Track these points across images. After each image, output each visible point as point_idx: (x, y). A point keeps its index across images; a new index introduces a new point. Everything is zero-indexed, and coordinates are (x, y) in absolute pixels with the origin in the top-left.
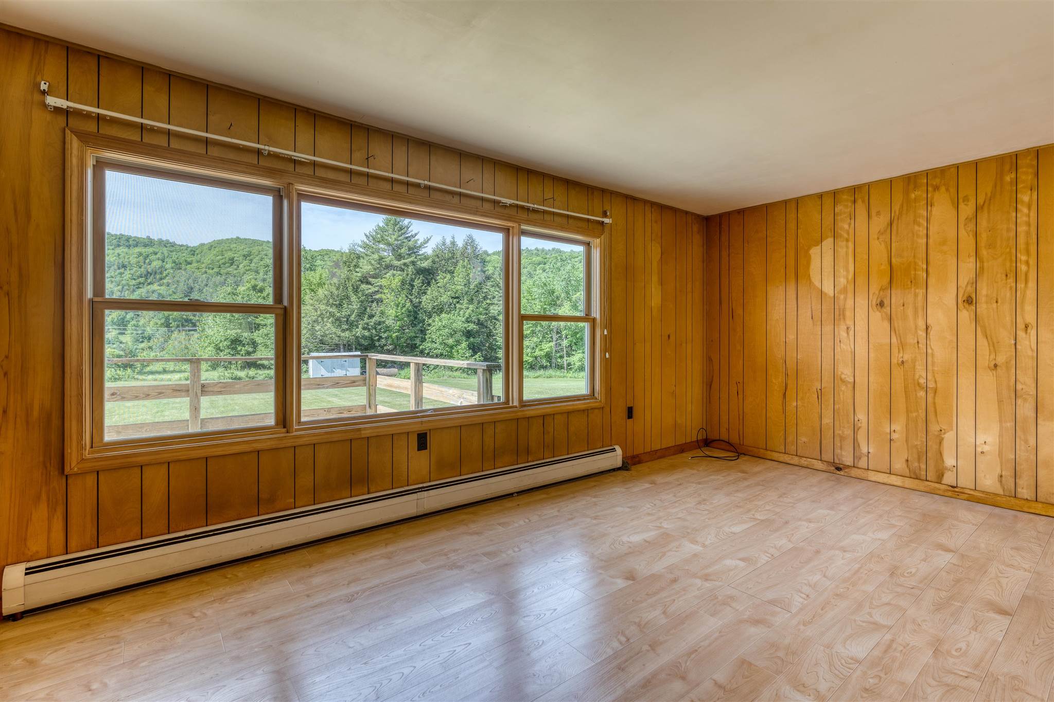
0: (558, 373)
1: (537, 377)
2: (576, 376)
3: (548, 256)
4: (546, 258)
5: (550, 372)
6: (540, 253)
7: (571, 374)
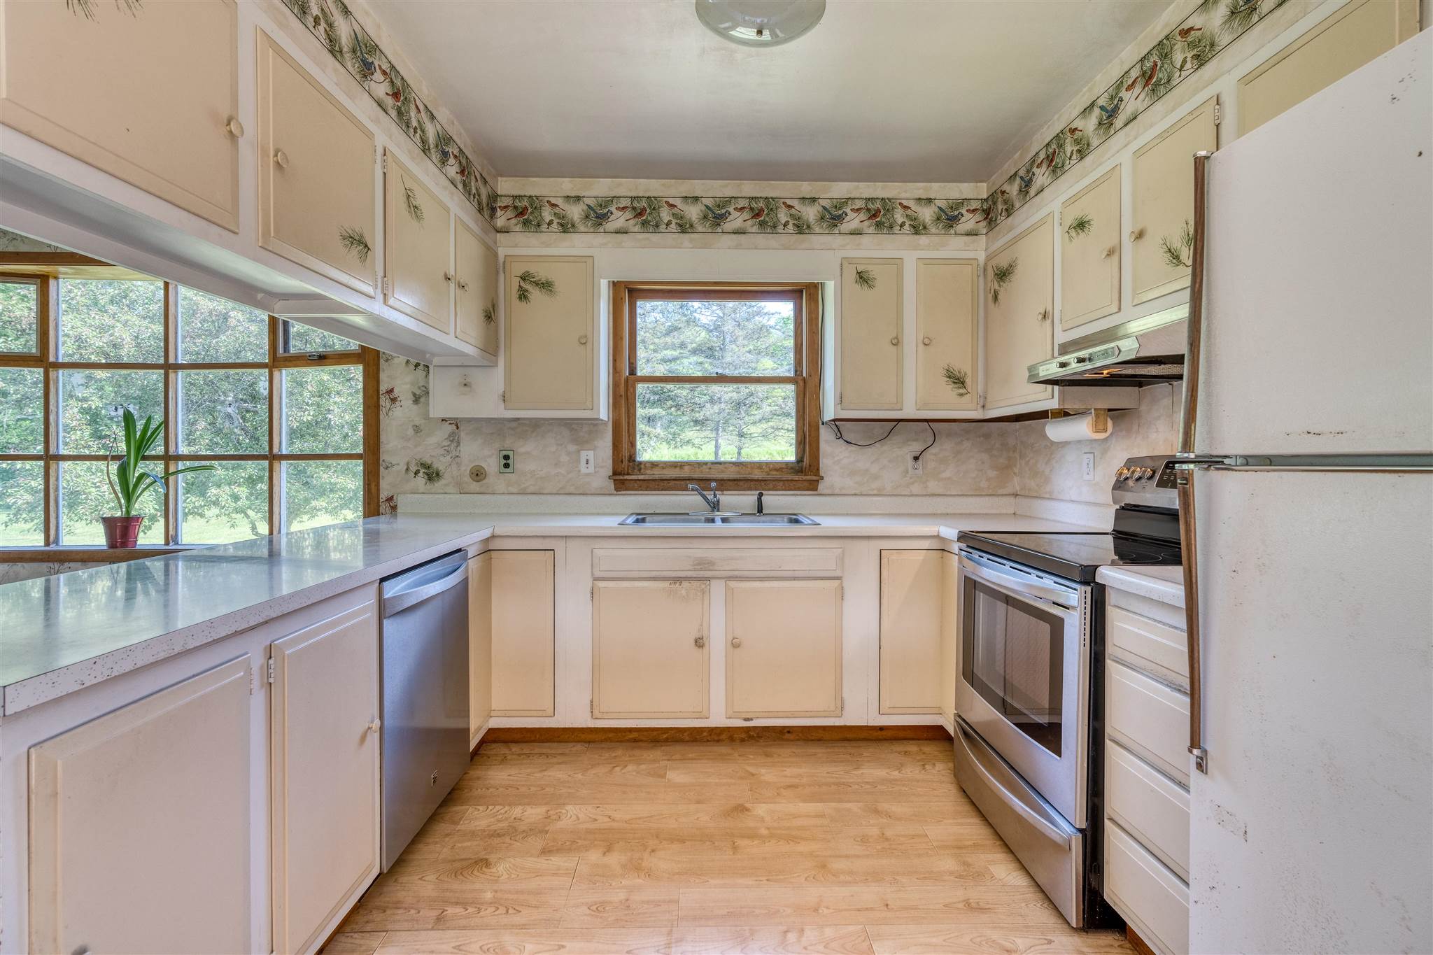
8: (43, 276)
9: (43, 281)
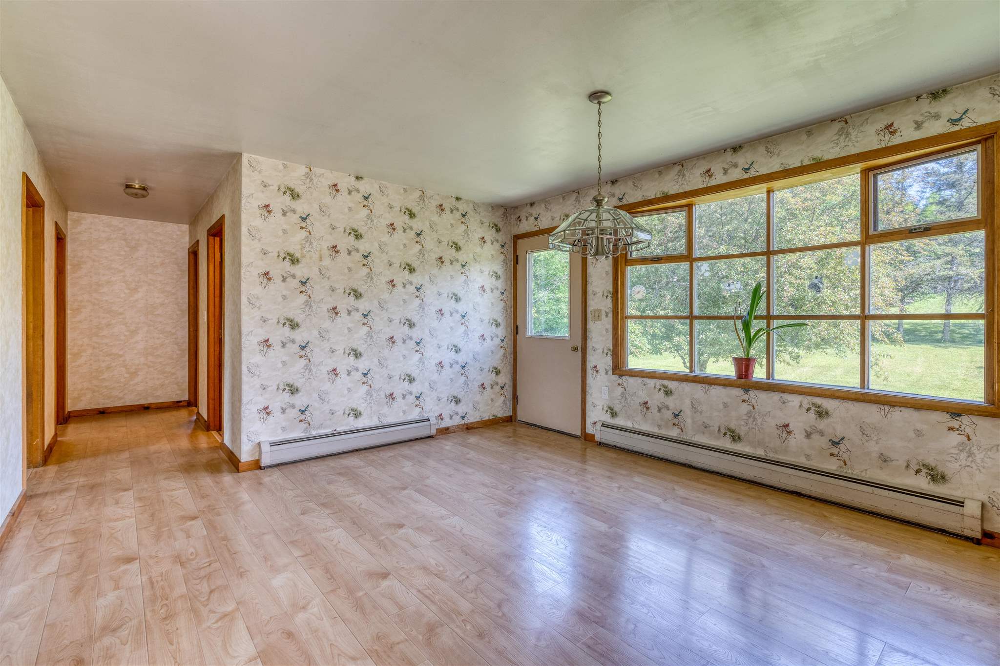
8: (689, 205)
9: (689, 206)
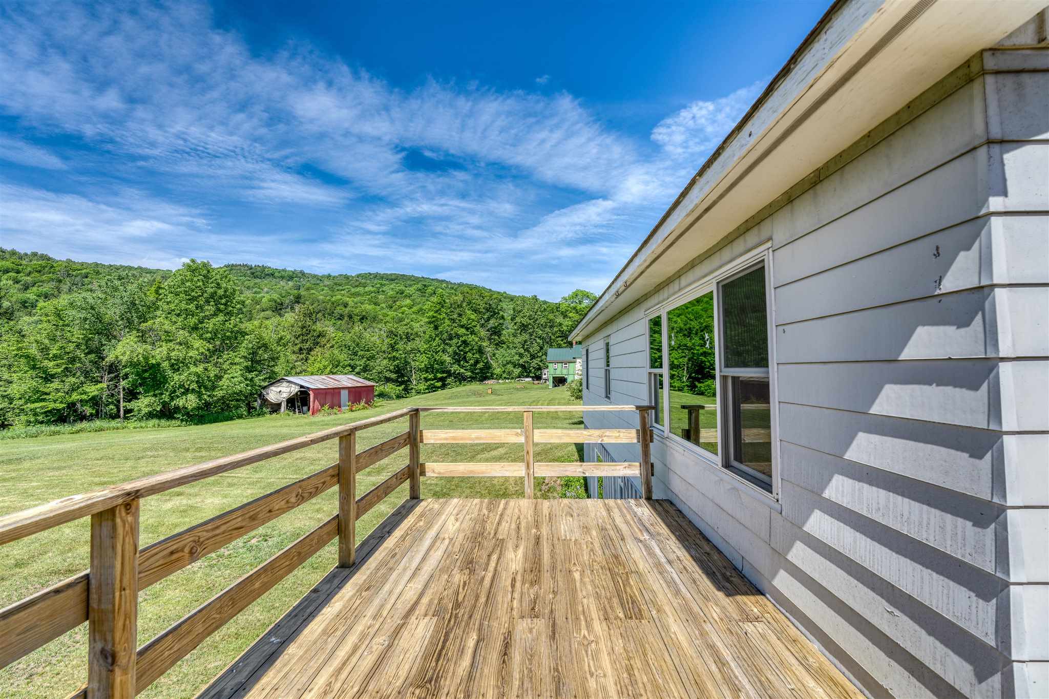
0: (113, 423)
1: (78, 432)
2: (143, 425)
3: (24, 262)
4: (21, 265)
5: (98, 423)
6: (7, 256)
7: (131, 424)
